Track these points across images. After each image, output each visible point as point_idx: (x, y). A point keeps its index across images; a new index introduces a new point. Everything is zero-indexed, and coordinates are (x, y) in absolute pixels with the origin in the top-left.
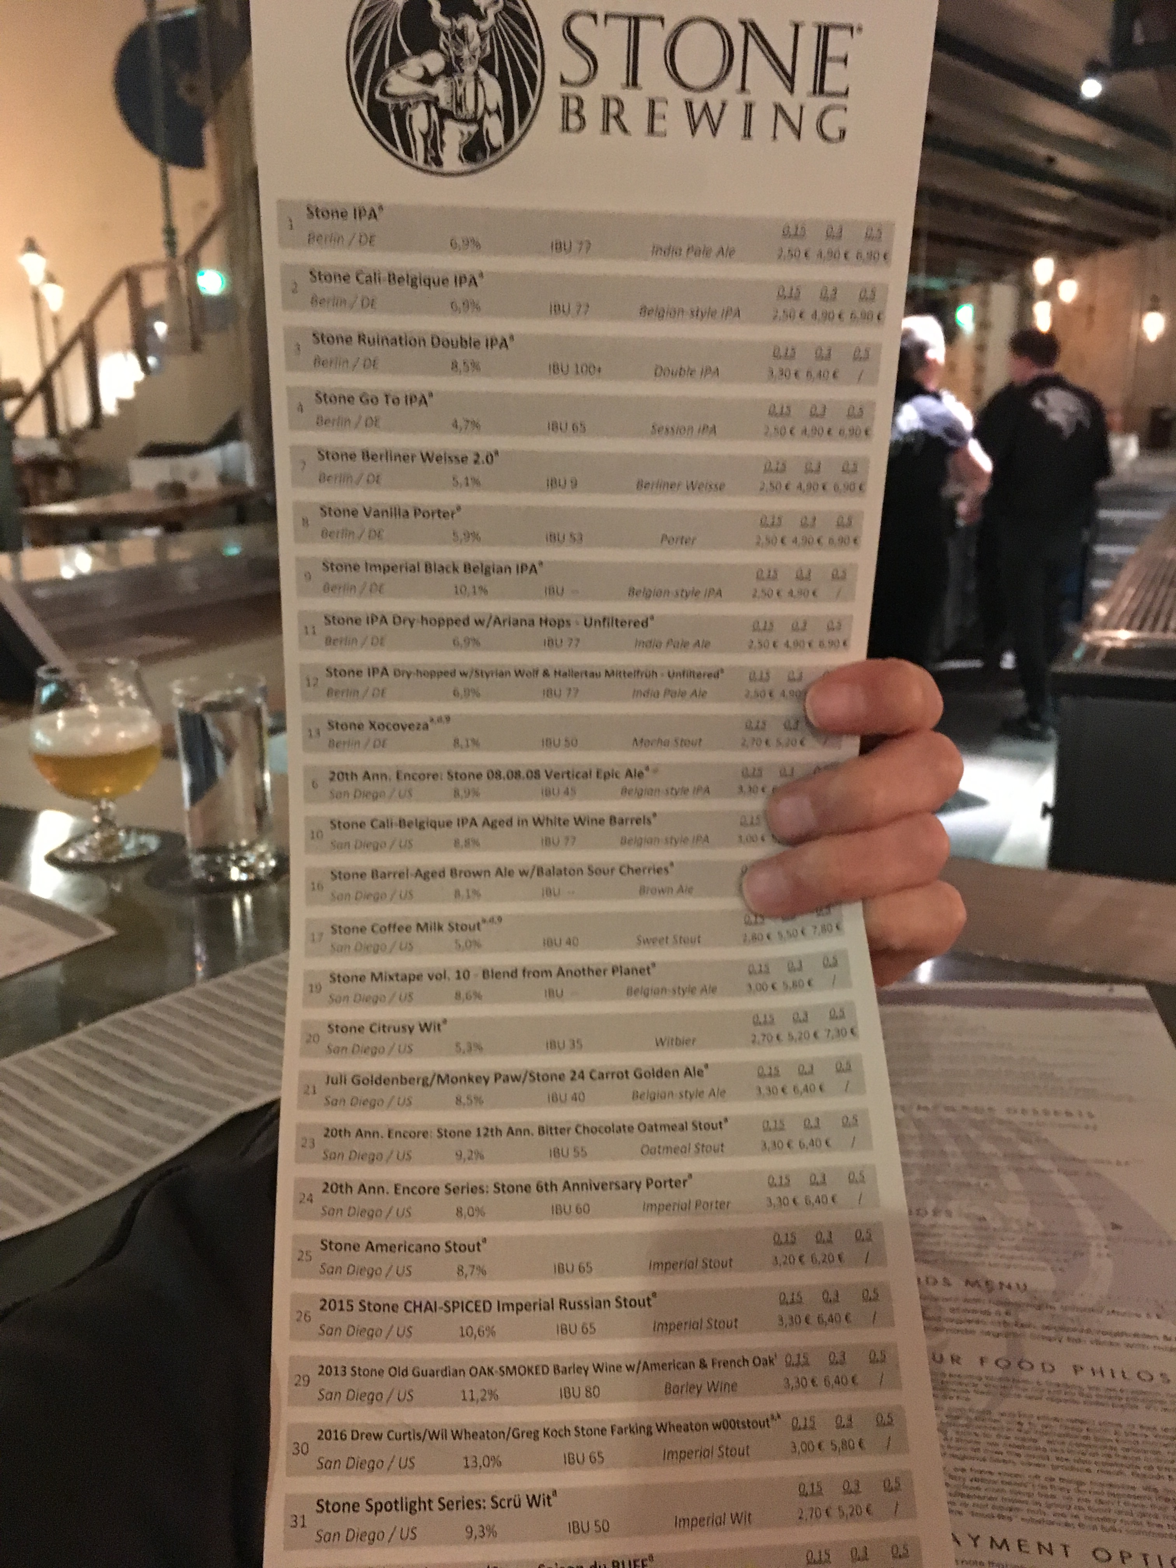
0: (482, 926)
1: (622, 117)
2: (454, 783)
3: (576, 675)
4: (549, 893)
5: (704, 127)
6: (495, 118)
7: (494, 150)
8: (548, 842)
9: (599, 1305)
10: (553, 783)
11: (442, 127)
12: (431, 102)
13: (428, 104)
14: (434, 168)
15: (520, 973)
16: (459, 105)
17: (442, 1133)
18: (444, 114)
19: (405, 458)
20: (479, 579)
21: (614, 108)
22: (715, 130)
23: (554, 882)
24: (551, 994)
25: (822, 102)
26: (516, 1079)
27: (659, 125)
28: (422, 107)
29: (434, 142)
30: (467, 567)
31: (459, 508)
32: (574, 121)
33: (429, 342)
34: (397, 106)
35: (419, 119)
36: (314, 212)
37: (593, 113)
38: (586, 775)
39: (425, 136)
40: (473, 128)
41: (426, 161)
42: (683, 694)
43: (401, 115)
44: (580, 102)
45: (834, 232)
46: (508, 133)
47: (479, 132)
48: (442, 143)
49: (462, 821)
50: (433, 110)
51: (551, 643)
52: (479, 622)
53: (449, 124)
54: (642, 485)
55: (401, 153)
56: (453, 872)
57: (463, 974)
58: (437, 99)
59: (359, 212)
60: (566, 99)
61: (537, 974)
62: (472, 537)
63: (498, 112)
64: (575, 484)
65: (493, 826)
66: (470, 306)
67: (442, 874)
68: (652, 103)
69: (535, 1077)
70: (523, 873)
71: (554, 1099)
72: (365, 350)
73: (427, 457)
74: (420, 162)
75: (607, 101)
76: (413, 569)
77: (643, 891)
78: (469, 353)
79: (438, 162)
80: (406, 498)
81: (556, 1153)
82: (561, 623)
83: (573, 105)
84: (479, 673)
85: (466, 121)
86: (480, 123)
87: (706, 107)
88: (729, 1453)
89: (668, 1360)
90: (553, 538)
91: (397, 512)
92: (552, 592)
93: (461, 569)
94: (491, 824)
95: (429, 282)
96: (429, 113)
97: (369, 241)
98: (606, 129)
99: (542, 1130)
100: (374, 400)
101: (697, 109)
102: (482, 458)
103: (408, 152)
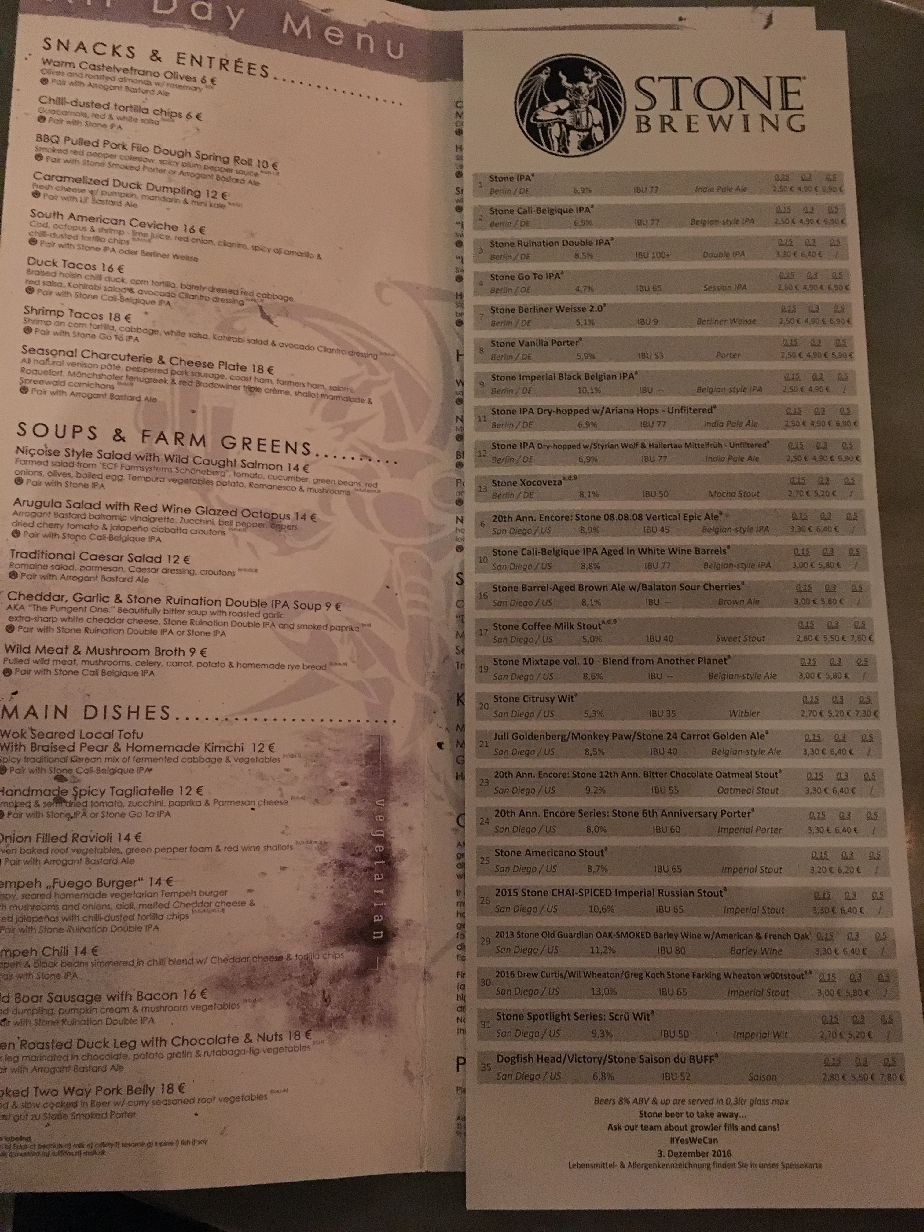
0: (603, 626)
1: (673, 124)
2: (580, 524)
3: (664, 446)
4: (651, 603)
5: (720, 127)
6: (599, 128)
7: (599, 143)
8: (649, 566)
9: (686, 894)
10: (651, 523)
11: (568, 134)
12: (562, 122)
13: (560, 124)
14: (564, 154)
15: (630, 661)
16: (578, 123)
17: (576, 774)
18: (569, 128)
19: (546, 310)
20: (595, 383)
21: (667, 120)
22: (727, 128)
23: (655, 595)
24: (653, 677)
25: (789, 113)
26: (628, 737)
27: (694, 127)
28: (557, 125)
29: (563, 141)
30: (587, 376)
31: (581, 339)
32: (644, 128)
33: (561, 244)
34: (543, 125)
35: (555, 131)
36: (493, 178)
37: (655, 123)
38: (676, 518)
39: (558, 139)
40: (586, 134)
41: (559, 151)
42: (742, 459)
43: (545, 130)
44: (648, 118)
45: (806, 177)
46: (606, 134)
47: (590, 135)
48: (569, 141)
49: (587, 550)
50: (563, 126)
51: (646, 425)
52: (596, 412)
53: (572, 132)
54: (700, 322)
55: (545, 148)
56: (581, 587)
57: (589, 661)
58: (565, 121)
59: (521, 177)
60: (639, 117)
61: (643, 662)
62: (590, 357)
63: (600, 125)
64: (656, 322)
65: (609, 554)
66: (587, 223)
67: (573, 588)
68: (689, 117)
69: (642, 736)
70: (632, 588)
71: (655, 752)
72: (523, 250)
73: (560, 309)
74: (556, 152)
75: (662, 117)
76: (552, 378)
77: (721, 603)
78: (586, 249)
79: (567, 151)
80: (547, 334)
81: (657, 791)
82: (653, 411)
83: (643, 120)
84: (596, 445)
85: (583, 131)
86: (590, 130)
87: (721, 118)
88: (773, 994)
89: (733, 933)
90: (643, 356)
91: (542, 343)
92: (644, 391)
93: (583, 377)
94: (609, 552)
95: (560, 211)
96: (561, 129)
97: (525, 192)
98: (663, 131)
99: (646, 774)
100: (527, 278)
101: (716, 120)
102: (595, 309)
103: (549, 147)
